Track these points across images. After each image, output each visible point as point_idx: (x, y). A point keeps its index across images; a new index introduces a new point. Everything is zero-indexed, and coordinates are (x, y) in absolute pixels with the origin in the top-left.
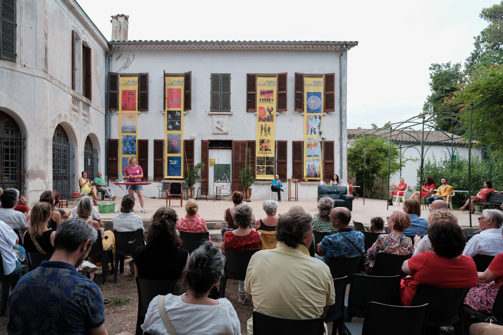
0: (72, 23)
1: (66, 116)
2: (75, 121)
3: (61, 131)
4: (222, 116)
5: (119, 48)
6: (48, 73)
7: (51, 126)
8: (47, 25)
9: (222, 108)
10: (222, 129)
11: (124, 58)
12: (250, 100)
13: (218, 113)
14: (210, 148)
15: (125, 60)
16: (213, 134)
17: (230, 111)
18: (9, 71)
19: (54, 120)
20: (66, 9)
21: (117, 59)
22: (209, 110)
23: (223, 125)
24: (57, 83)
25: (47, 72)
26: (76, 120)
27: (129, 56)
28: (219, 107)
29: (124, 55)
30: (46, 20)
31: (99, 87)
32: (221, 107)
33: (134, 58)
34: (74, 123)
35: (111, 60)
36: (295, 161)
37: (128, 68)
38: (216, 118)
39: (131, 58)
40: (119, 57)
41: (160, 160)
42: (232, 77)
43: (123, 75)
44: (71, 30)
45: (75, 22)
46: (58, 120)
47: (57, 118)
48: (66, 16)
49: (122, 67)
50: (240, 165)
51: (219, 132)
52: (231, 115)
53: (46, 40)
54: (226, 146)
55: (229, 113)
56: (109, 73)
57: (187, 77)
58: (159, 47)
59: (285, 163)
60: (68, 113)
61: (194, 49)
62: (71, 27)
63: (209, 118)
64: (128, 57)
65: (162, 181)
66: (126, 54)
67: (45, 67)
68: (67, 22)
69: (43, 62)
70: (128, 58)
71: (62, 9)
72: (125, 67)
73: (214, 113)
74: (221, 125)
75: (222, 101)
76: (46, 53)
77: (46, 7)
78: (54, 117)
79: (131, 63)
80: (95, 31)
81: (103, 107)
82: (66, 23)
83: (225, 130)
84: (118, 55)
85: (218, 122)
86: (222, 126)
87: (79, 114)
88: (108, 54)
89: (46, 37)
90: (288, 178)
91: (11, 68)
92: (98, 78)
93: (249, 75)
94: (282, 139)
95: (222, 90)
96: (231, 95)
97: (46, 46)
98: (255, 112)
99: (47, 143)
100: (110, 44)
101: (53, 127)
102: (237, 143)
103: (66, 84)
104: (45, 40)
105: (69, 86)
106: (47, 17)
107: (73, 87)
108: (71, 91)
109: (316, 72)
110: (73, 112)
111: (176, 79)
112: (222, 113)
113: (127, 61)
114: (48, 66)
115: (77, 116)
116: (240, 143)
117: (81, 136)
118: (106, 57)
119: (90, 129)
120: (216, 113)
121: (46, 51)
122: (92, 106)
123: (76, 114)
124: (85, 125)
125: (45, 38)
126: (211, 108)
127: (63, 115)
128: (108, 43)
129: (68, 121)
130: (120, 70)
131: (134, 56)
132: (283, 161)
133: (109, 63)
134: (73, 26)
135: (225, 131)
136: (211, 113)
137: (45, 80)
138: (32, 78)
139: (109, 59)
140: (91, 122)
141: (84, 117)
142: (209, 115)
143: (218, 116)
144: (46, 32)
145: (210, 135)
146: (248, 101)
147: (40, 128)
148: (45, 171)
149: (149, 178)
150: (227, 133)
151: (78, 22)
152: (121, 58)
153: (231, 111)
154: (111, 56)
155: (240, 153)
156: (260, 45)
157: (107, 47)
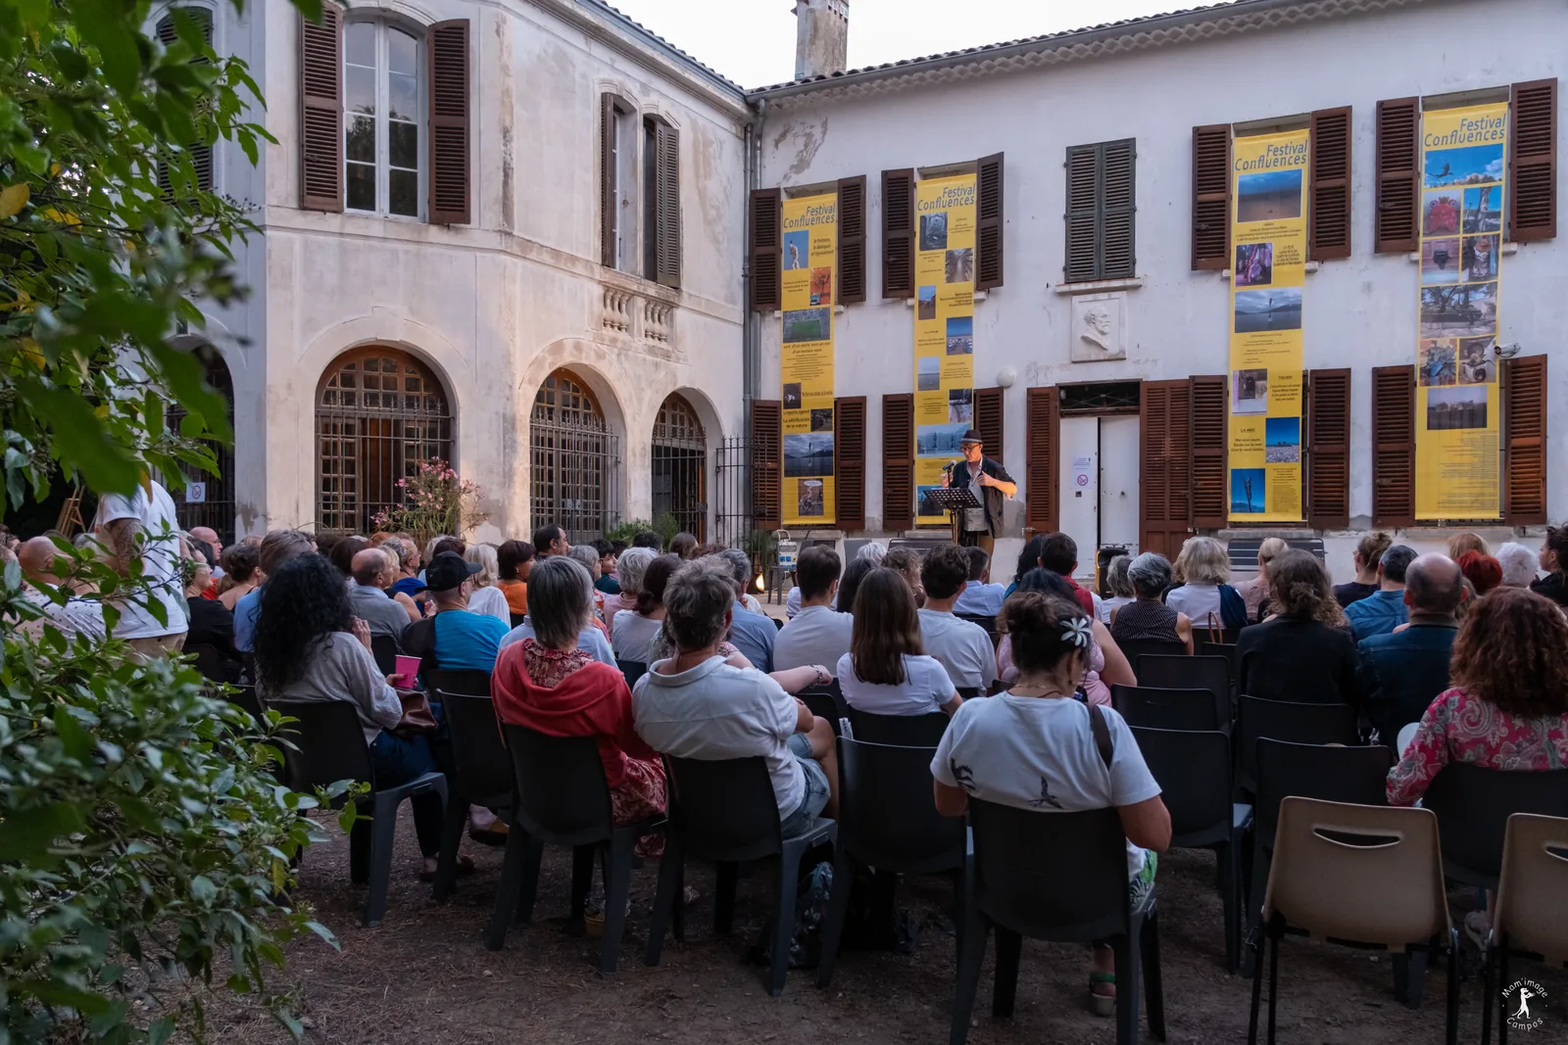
0: (603, 71)
1: (578, 347)
2: (614, 356)
3: (576, 390)
4: (1104, 296)
5: (779, 106)
6: (515, 233)
7: (527, 378)
8: (511, 102)
9: (1103, 267)
10: (1104, 342)
11: (796, 136)
12: (1204, 226)
13: (1090, 286)
14: (1064, 415)
15: (801, 142)
16: (1074, 362)
17: (1132, 276)
18: (412, 247)
19: (537, 363)
20: (577, 39)
21: (777, 143)
22: (1061, 277)
23: (1106, 330)
24: (546, 257)
25: (510, 234)
26: (619, 355)
27: (812, 127)
28: (1096, 264)
29: (798, 129)
30: (507, 92)
31: (716, 241)
32: (1103, 262)
33: (824, 133)
34: (611, 364)
35: (760, 149)
36: (1383, 447)
37: (808, 165)
38: (1082, 306)
39: (817, 132)
40: (783, 136)
41: (903, 462)
42: (1139, 149)
43: (797, 193)
44: (598, 96)
45: (612, 67)
46: (549, 360)
47: (547, 355)
48: (578, 58)
49: (792, 167)
50: (1167, 467)
51: (1094, 354)
52: (1137, 288)
53: (505, 145)
54: (1124, 404)
55: (1129, 282)
56: (753, 192)
57: (990, 174)
58: (896, 84)
59: (1343, 457)
60: (587, 339)
61: (1007, 70)
62: (596, 87)
63: (1061, 307)
64: (808, 131)
65: (907, 532)
66: (803, 124)
67: (501, 218)
68: (584, 76)
69: (498, 208)
70: (809, 136)
71: (561, 44)
72: (801, 165)
73: (1075, 287)
74: (1100, 328)
75: (1104, 240)
76: (506, 184)
77: (505, 55)
78: (537, 352)
79: (816, 150)
80: (687, 75)
81: (734, 302)
82: (577, 78)
83: (1111, 345)
84: (781, 130)
85: (1090, 320)
86: (1103, 333)
87: (632, 335)
88: (751, 132)
89: (505, 137)
90: (1353, 514)
91: (415, 237)
92: (712, 213)
93: (1201, 132)
94: (1334, 363)
95: (1104, 202)
96: (1137, 215)
97: (505, 163)
98: (1222, 269)
99: (509, 427)
100: (750, 100)
101: (530, 382)
102: (1158, 388)
103: (580, 255)
104: (503, 148)
105: (591, 259)
106: (511, 83)
107: (608, 260)
108: (599, 272)
109: (1474, 81)
110: (609, 332)
111: (953, 183)
112: (1104, 284)
113: (806, 145)
114: (512, 216)
115: (624, 342)
116: (1168, 391)
117: (640, 401)
118: (745, 140)
119: (675, 376)
120: (1082, 286)
121: (506, 175)
122: (683, 304)
123: (623, 336)
124: (656, 364)
125: (502, 141)
126: (1065, 269)
127: (569, 344)
128: (745, 98)
129: (588, 359)
130: (785, 177)
131: (825, 125)
132: (1334, 448)
133: (754, 157)
134: (604, 82)
135: (1113, 350)
136: (1066, 288)
137: (503, 257)
138: (469, 255)
139: (754, 148)
140: (681, 355)
141: (651, 342)
142: (1062, 294)
143: (1090, 297)
144: (507, 124)
145: (1062, 367)
146: (1198, 230)
147: (490, 388)
148: (503, 503)
149: (868, 524)
150: (1121, 356)
151: (623, 65)
152: (789, 137)
153: (1138, 272)
154: (760, 137)
155: (1168, 424)
156: (1238, 18)
157: (744, 111)
